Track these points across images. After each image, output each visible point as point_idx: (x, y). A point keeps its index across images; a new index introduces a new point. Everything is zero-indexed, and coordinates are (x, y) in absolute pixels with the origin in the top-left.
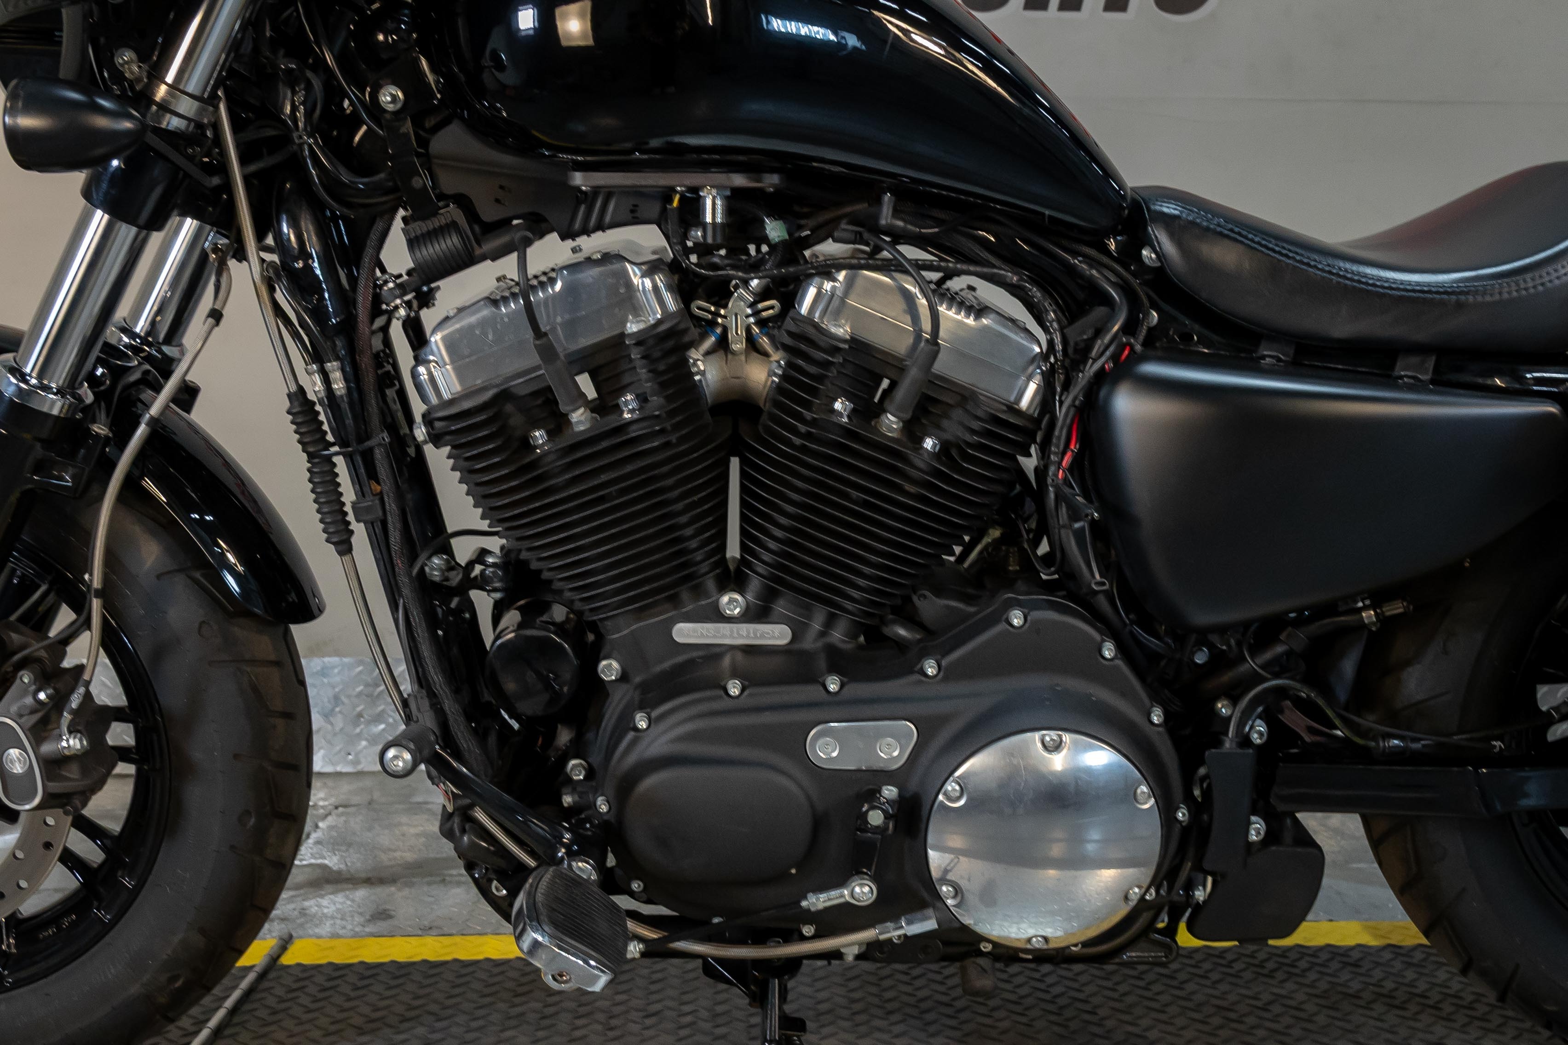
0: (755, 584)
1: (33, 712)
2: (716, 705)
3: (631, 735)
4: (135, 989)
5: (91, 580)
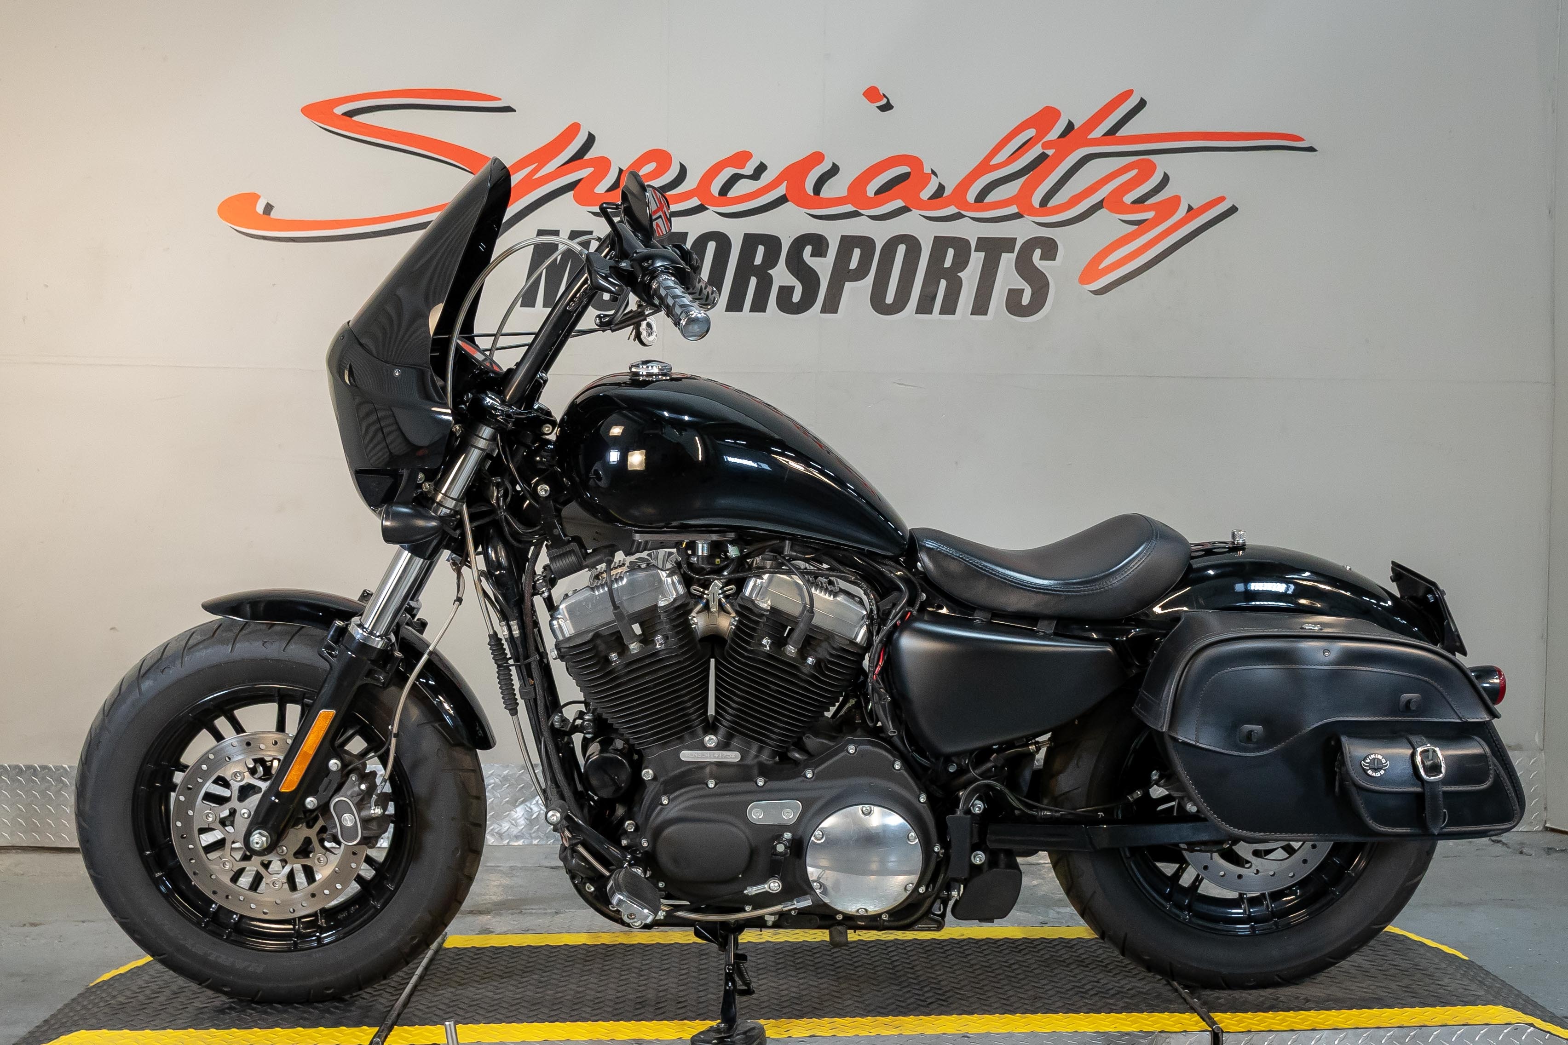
0: (722, 731)
1: (358, 795)
2: (701, 793)
3: (660, 807)
4: (393, 944)
5: (392, 729)
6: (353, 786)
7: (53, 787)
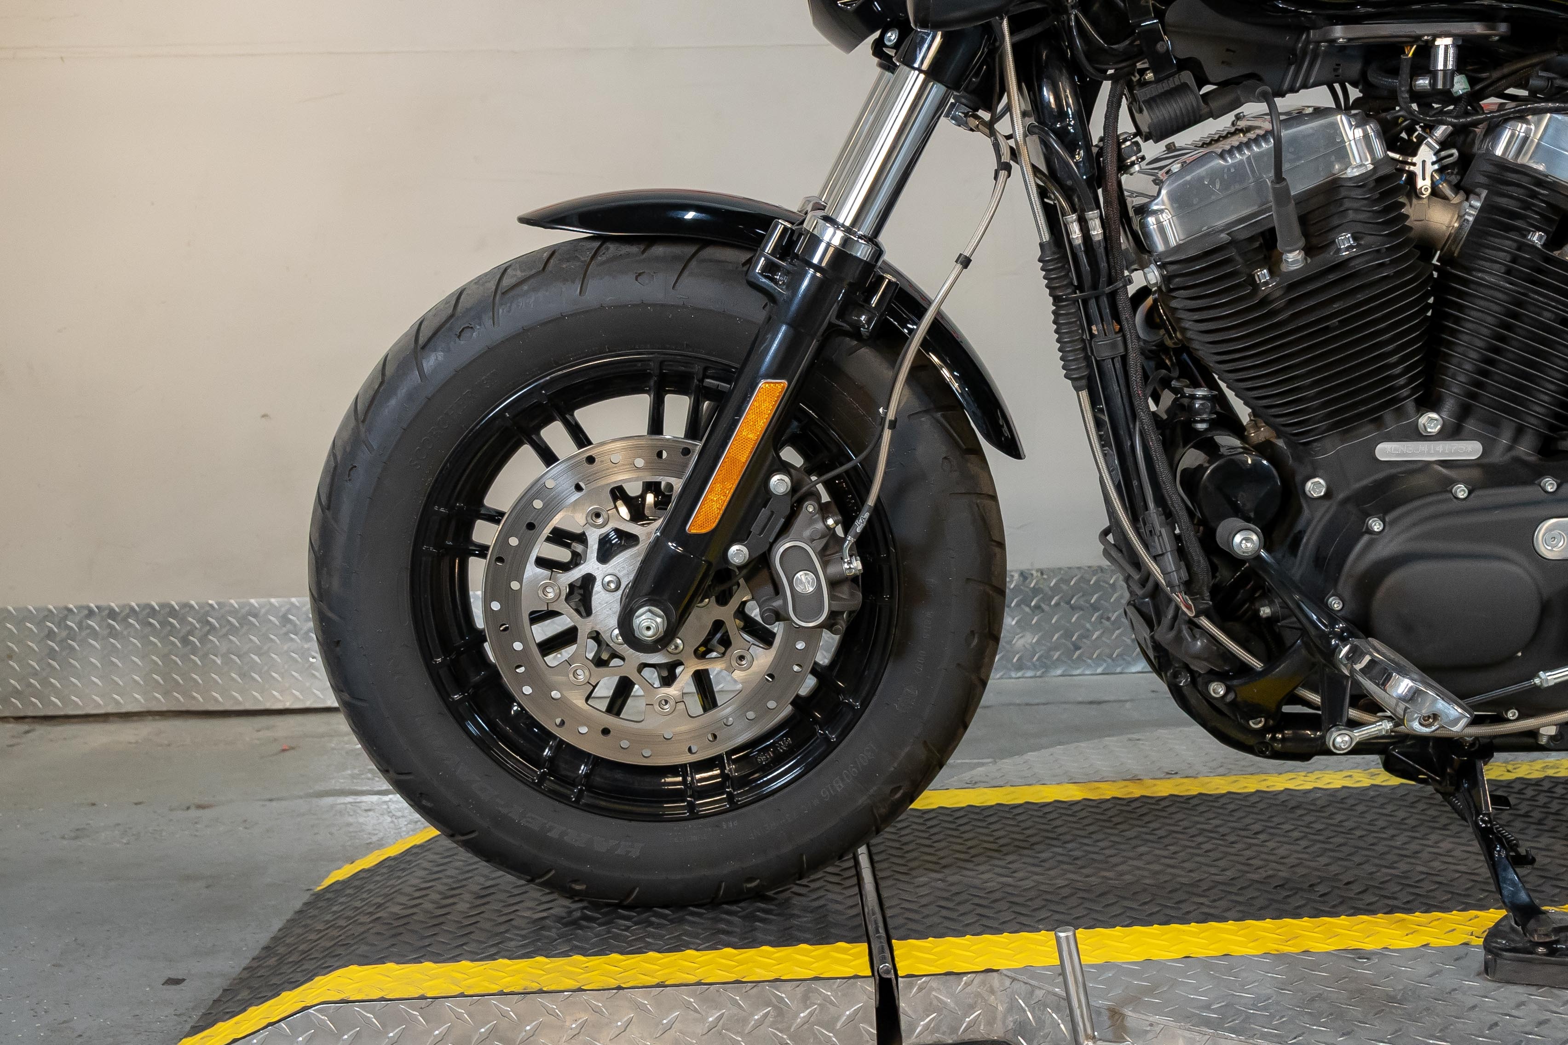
0: (1449, 405)
1: (822, 537)
2: (1444, 507)
3: (1366, 538)
4: (862, 800)
6: (811, 522)
7: (197, 631)
